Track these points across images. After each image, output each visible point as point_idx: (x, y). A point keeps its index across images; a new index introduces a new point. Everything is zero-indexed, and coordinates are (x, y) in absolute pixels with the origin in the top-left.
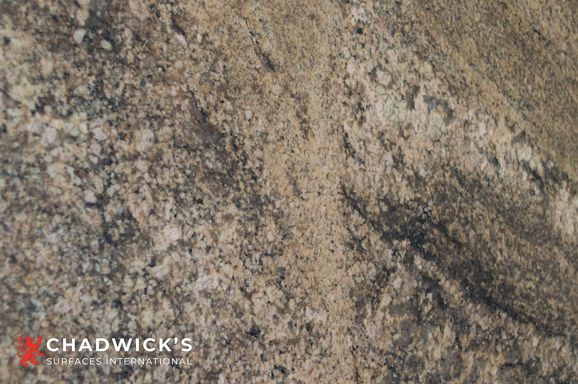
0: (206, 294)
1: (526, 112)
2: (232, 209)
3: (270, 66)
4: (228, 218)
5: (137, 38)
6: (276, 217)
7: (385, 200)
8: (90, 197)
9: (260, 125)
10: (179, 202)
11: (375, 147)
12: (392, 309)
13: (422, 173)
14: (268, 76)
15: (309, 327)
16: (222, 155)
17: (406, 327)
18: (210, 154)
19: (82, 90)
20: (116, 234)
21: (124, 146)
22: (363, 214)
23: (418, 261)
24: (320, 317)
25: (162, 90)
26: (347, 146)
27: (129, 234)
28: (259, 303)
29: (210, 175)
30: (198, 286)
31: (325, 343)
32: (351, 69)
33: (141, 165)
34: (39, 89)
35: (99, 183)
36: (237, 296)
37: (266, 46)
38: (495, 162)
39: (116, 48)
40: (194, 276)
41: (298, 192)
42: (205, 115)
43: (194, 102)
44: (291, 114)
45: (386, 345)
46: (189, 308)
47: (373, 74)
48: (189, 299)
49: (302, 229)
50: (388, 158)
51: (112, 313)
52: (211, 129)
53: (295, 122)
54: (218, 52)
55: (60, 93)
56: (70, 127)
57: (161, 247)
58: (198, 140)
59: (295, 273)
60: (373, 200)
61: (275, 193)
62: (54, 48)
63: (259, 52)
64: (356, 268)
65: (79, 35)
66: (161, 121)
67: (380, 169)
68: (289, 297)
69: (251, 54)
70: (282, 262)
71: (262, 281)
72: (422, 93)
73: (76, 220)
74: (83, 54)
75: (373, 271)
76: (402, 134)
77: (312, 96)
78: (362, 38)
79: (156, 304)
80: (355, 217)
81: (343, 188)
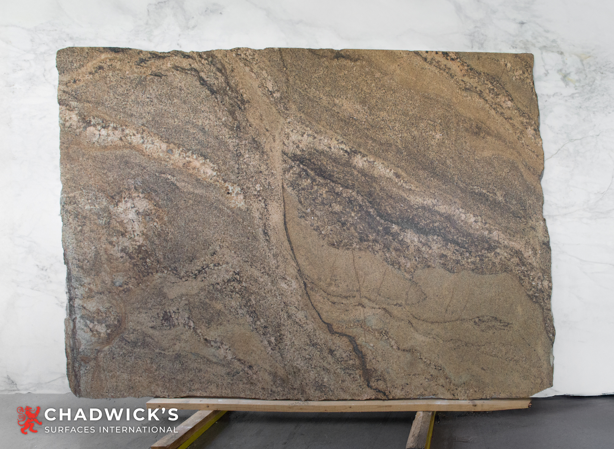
0: (252, 165)
1: (344, 137)
2: (258, 153)
3: (267, 130)
4: (257, 154)
5: (243, 128)
6: (267, 155)
7: (293, 154)
8: (235, 150)
9: (265, 140)
10: (249, 151)
11: (291, 144)
12: (293, 174)
13: (304, 149)
14: (267, 132)
15: (272, 173)
16: (257, 145)
17: (297, 178)
18: (255, 145)
19: (235, 136)
20: (238, 155)
21: (241, 143)
22: (287, 156)
23: (301, 166)
24: (275, 172)
25: (247, 135)
26: (284, 144)
27: (240, 155)
28: (262, 168)
29: (255, 148)
30: (251, 164)
31: (276, 177)
32: (286, 130)
33: (243, 146)
34: (229, 136)
35: (236, 148)
36: (258, 166)
37: (267, 128)
38: (330, 148)
39: (240, 130)
40: (250, 162)
41: (272, 151)
42: (254, 139)
43: (252, 137)
44: (271, 138)
45: (291, 180)
46: (249, 166)
47: (292, 131)
48: (249, 165)
49: (272, 157)
50: (295, 146)
51: (237, 165)
52: (255, 141)
53: (272, 140)
54: (257, 129)
55: (232, 136)
56: (233, 141)
57: (245, 157)
58: (253, 142)
59: (270, 164)
60: (290, 153)
61: (267, 151)
62: (231, 130)
63: (265, 128)
64: (284, 165)
65: (235, 129)
66: (246, 140)
67: (292, 148)
68: (268, 168)
69: (264, 129)
70: (267, 162)
71: (263, 164)
72: (306, 133)
73: (233, 153)
74: (235, 131)
75: (289, 166)
76: (299, 142)
77: (276, 135)
78: (290, 124)
79: (244, 165)
80: (285, 156)
81: (282, 151)
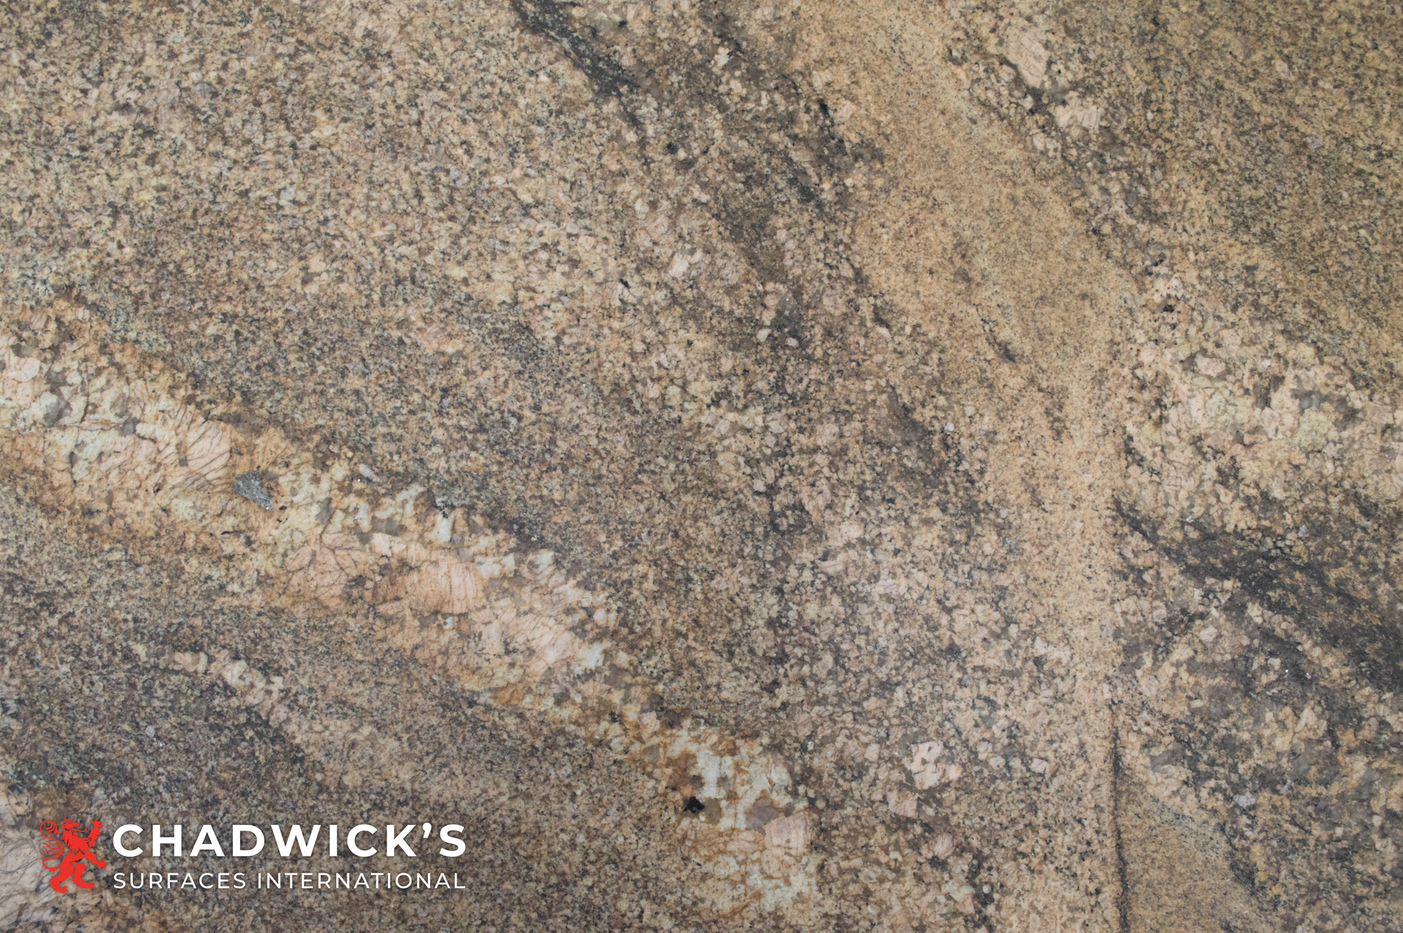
0: (889, 599)
2: (935, 513)
3: (1007, 355)
4: (929, 522)
5: (828, 333)
6: (1000, 529)
7: (1196, 525)
8: (760, 486)
9: (987, 422)
10: (864, 500)
11: (1183, 454)
12: (1192, 666)
13: (1278, 493)
14: (1005, 368)
15: (1038, 662)
16: (927, 454)
17: (1219, 695)
18: (912, 452)
19: (761, 385)
20: (784, 524)
21: (804, 439)
22: (1152, 538)
23: (1255, 612)
24: (1062, 653)
25: (853, 384)
26: (1129, 451)
27: (799, 526)
28: (962, 621)
29: (907, 474)
30: (878, 589)
31: (1063, 687)
32: (1146, 356)
33: (821, 459)
34: (717, 386)
35: (770, 475)
36: (932, 608)
37: (1004, 334)
39: (803, 345)
40: (875, 578)
41: (1038, 503)
42: (907, 410)
43: (894, 397)
44: (1036, 412)
45: (1179, 710)
46: (864, 609)
47: (1189, 364)
48: (865, 600)
49: (1041, 547)
50: (1210, 470)
51: (772, 599)
52: (915, 425)
53: (1044, 422)
54: (933, 344)
55: (738, 388)
56: (744, 420)
57: (836, 542)
58: (894, 436)
59: (1022, 594)
60: (1171, 522)
61: (1002, 501)
62: (735, 347)
63: (993, 341)
64: (1130, 604)
65: (763, 335)
66: (849, 416)
67: (1191, 484)
68: (1009, 621)
69: (982, 344)
70: (1003, 580)
71: (969, 597)
72: (1290, 384)
73: (741, 506)
74: (765, 352)
75: (1162, 612)
76: (1239, 439)
77: (1074, 389)
78: (1171, 318)
79: (824, 600)
80: (1136, 540)
81: (1117, 503)
